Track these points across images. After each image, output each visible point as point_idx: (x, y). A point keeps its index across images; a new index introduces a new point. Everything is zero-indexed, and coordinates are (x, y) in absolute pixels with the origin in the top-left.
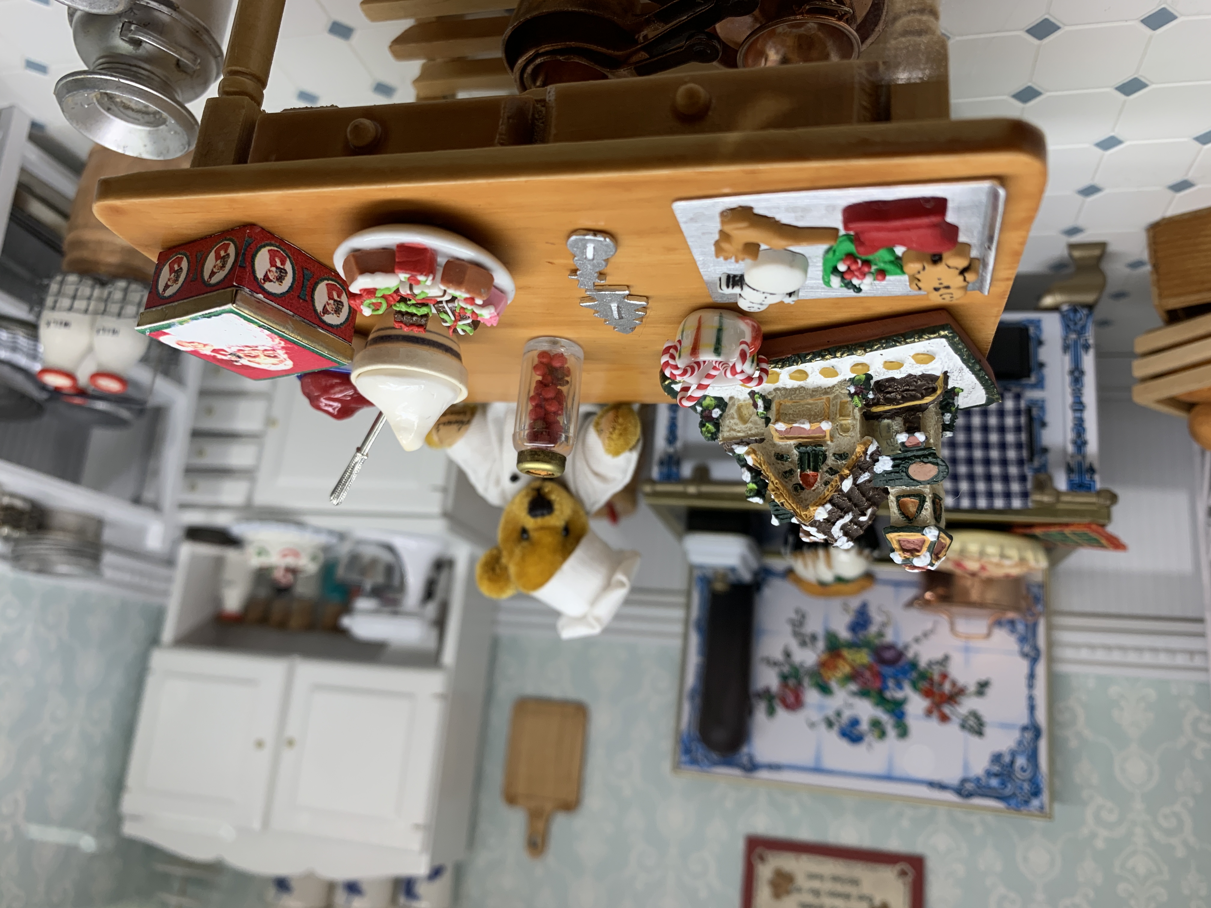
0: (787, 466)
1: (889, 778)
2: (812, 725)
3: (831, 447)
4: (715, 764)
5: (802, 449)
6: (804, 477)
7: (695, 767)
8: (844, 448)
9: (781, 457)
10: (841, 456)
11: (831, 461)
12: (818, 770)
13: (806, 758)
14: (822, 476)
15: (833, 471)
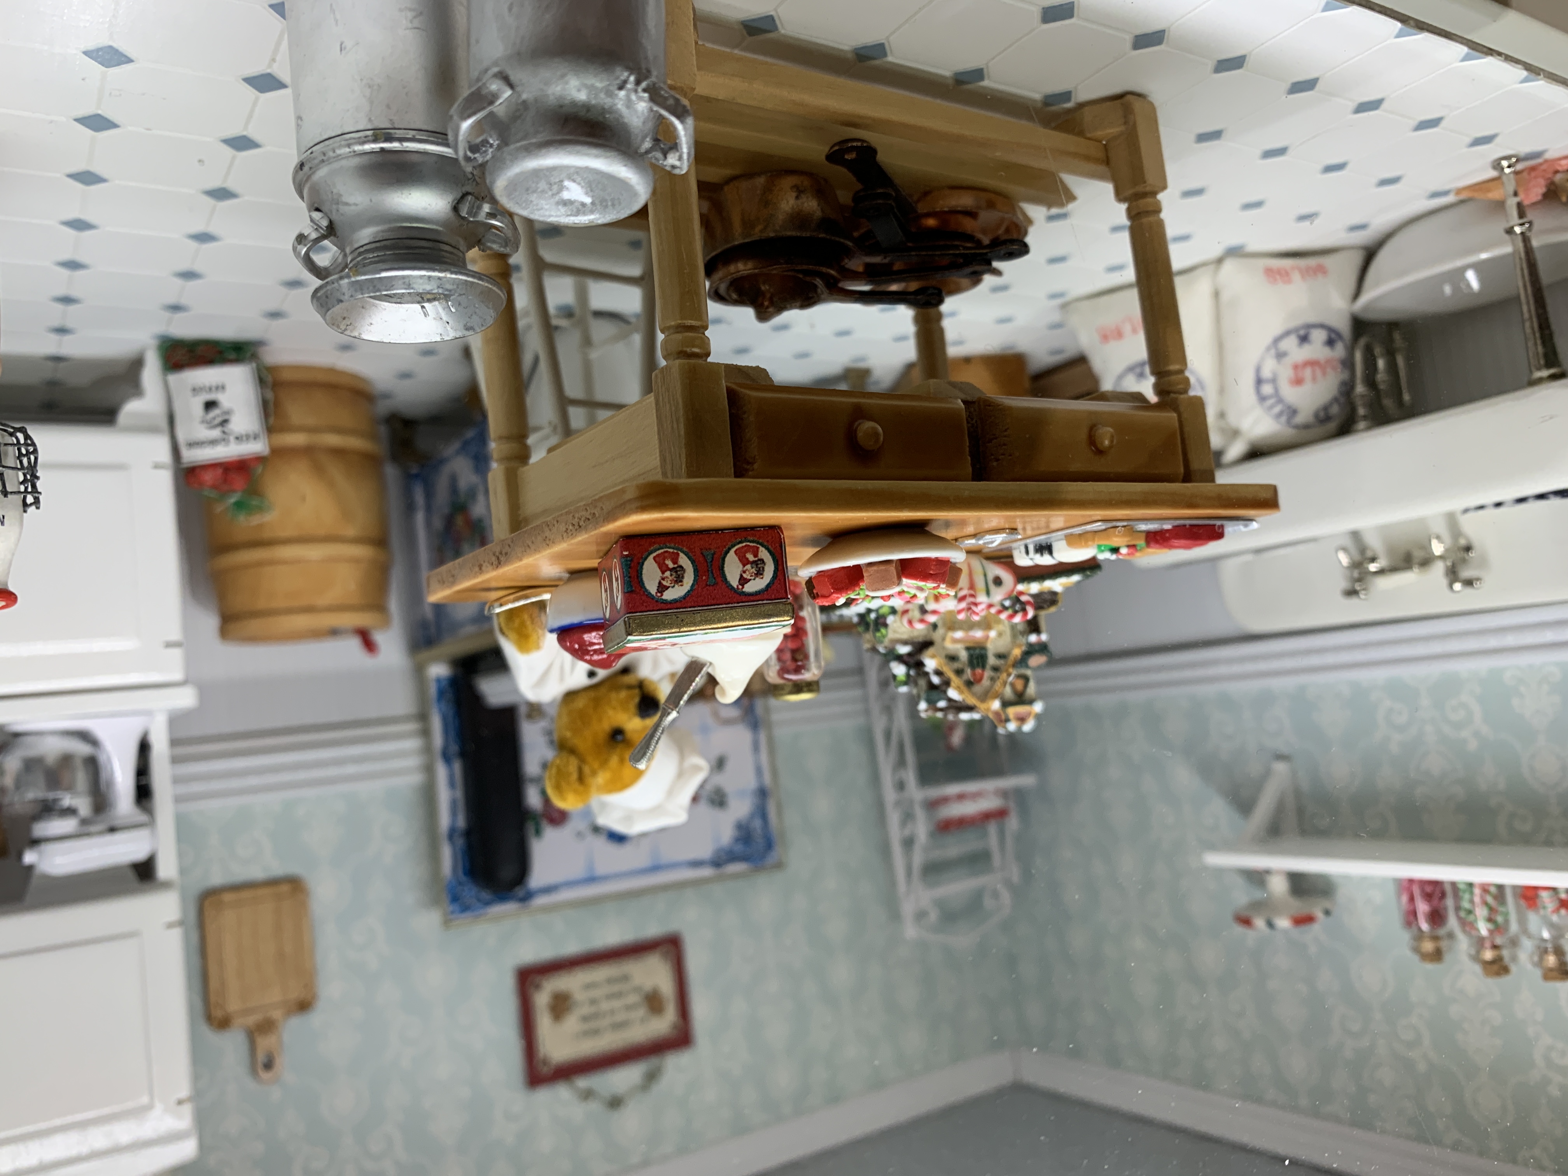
0: (956, 665)
1: (656, 868)
2: (579, 835)
3: (992, 648)
4: (488, 903)
5: (972, 652)
6: (974, 674)
7: (468, 914)
8: (1002, 650)
9: (952, 658)
10: (1000, 656)
11: (992, 660)
12: (591, 879)
13: (577, 871)
14: (988, 673)
15: (996, 669)
